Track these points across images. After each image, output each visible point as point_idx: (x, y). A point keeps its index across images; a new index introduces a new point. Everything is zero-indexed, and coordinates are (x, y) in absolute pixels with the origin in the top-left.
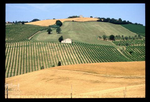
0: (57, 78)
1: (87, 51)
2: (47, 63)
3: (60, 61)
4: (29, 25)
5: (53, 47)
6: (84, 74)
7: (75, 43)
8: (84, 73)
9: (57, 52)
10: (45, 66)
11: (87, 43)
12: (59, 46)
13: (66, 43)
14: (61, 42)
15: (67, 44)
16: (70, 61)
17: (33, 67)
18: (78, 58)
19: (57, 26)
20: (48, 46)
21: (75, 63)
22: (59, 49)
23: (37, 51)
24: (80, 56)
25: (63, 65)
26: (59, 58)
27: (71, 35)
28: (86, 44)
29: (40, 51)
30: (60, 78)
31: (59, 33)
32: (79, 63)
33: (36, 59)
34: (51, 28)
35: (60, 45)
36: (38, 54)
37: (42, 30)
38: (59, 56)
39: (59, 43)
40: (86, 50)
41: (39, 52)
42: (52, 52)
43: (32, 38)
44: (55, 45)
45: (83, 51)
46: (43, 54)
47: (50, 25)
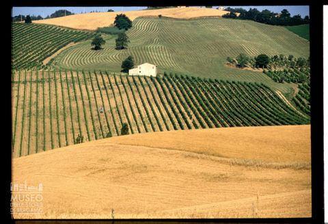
0: (117, 166)
1: (196, 96)
2: (91, 127)
3: (125, 121)
4: (44, 25)
5: (107, 86)
6: (186, 157)
7: (165, 75)
8: (187, 153)
9: (118, 98)
10: (85, 136)
11: (196, 76)
12: (123, 83)
13: (140, 74)
14: (128, 72)
15: (143, 79)
16: (151, 123)
17: (55, 138)
18: (173, 116)
19: (117, 30)
20: (95, 82)
21: (164, 127)
22: (122, 90)
23: (66, 95)
24: (177, 110)
25: (133, 133)
26: (123, 116)
27: (154, 55)
28: (193, 78)
29: (72, 95)
30: (124, 168)
31: (123, 48)
32: (175, 128)
33: (61, 117)
34: (103, 36)
35: (125, 81)
36: (67, 104)
37: (79, 41)
38: (121, 110)
39: (123, 74)
40: (194, 94)
41: (69, 97)
42: (105, 97)
43: (52, 60)
44: (113, 81)
45: (184, 96)
46: (80, 103)
47: (99, 28)
